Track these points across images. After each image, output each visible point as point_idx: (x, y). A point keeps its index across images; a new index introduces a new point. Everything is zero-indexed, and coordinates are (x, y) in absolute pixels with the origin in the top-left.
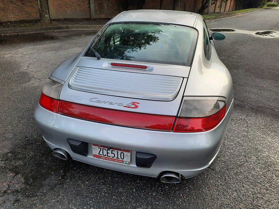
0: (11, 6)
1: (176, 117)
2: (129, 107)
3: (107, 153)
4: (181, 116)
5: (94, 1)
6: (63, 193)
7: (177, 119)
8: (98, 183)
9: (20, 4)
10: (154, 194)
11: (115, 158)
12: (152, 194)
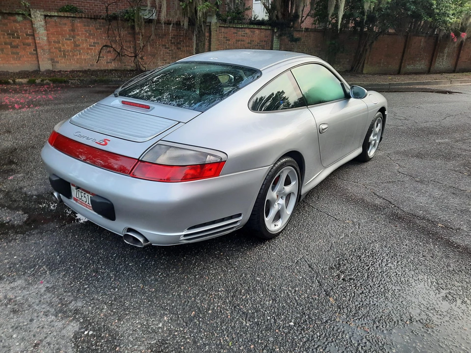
0: (163, 51)
1: (138, 160)
2: (100, 144)
3: (82, 196)
4: (143, 160)
5: (279, 46)
6: (47, 238)
7: (139, 163)
8: (86, 239)
9: (175, 49)
10: (130, 264)
11: (87, 203)
12: (128, 264)
